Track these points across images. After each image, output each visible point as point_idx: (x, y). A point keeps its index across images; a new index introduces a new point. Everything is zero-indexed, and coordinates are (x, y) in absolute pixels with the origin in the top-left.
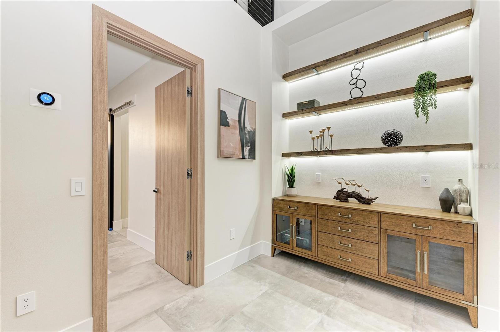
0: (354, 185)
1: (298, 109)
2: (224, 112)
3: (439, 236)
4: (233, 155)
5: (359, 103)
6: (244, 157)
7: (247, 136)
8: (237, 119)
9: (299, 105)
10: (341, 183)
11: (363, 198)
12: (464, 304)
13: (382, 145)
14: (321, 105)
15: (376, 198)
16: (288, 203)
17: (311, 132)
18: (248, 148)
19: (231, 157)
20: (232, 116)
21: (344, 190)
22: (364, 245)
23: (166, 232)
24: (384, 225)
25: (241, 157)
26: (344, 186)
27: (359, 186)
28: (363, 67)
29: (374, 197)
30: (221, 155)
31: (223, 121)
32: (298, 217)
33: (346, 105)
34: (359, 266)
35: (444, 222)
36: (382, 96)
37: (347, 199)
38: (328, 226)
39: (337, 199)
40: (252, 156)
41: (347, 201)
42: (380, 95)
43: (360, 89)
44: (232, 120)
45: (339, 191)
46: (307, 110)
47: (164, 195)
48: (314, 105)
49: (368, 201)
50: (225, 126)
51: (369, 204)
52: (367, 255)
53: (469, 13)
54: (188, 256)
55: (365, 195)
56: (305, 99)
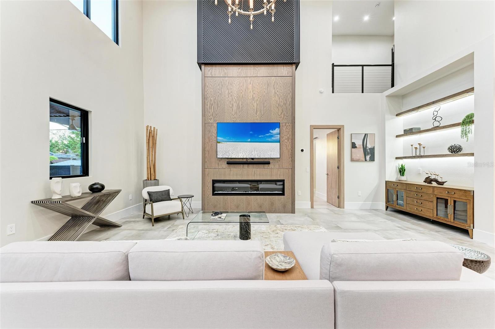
0: (435, 175)
1: (404, 133)
2: (354, 143)
3: (457, 197)
4: (359, 160)
5: (435, 130)
6: (366, 160)
7: (368, 151)
8: (362, 144)
9: (405, 131)
10: (428, 174)
11: (438, 182)
12: (466, 228)
13: (448, 153)
14: (421, 130)
15: (445, 182)
16: (393, 183)
17: (412, 145)
18: (369, 156)
19: (358, 161)
20: (359, 143)
21: (430, 177)
22: (427, 203)
23: (331, 189)
24: (435, 193)
25: (364, 160)
26: (430, 175)
27: (437, 175)
28: (439, 110)
29: (444, 181)
30: (352, 160)
31: (354, 146)
32: (397, 190)
33: (429, 131)
34: (424, 213)
35: (460, 191)
36: (447, 126)
37: (431, 182)
38: (411, 194)
39: (426, 182)
40: (372, 159)
41: (432, 184)
42: (446, 126)
43: (439, 122)
44: (358, 145)
45: (426, 178)
46: (409, 134)
47: (330, 176)
48: (412, 131)
49: (442, 183)
50: (354, 148)
51: (442, 185)
52: (428, 208)
53: (472, 89)
54: (338, 197)
55: (440, 180)
56: (408, 128)
